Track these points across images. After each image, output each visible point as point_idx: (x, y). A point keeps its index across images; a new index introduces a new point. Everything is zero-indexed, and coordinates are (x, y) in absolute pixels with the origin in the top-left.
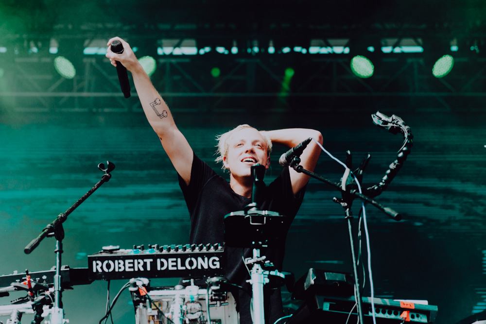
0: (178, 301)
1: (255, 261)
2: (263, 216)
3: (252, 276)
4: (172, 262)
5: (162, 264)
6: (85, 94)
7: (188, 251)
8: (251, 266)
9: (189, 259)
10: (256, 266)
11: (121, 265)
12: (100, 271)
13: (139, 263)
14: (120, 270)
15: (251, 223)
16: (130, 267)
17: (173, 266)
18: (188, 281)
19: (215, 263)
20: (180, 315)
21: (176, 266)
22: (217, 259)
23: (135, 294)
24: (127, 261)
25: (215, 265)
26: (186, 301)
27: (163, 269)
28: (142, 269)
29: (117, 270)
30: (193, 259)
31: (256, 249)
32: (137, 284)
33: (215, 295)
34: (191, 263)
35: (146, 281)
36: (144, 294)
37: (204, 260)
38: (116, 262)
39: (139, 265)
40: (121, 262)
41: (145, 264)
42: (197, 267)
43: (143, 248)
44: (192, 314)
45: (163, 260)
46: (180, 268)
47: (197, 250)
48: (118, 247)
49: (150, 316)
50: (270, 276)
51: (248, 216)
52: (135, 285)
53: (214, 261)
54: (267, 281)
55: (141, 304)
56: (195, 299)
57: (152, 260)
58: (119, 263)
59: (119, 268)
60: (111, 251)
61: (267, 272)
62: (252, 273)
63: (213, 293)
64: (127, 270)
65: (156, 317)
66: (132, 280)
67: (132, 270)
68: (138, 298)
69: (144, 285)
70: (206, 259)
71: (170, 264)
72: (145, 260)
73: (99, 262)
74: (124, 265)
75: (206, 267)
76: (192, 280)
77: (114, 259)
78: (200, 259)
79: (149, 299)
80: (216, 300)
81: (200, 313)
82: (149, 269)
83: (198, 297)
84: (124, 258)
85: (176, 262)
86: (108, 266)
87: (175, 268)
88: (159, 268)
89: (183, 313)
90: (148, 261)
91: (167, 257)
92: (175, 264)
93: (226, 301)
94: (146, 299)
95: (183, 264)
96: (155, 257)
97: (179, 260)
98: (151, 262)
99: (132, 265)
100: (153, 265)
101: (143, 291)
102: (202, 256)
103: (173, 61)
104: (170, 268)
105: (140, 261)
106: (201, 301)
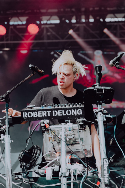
0: (64, 130)
1: (99, 110)
2: (103, 89)
3: (98, 117)
4: (60, 112)
5: (55, 113)
6: (9, 42)
7: (67, 107)
8: (97, 113)
9: (67, 111)
10: (100, 113)
11: (36, 114)
12: (26, 117)
13: (44, 113)
14: (36, 116)
15: (97, 93)
16: (40, 115)
17: (60, 114)
18: (67, 121)
19: (80, 112)
20: (64, 137)
21: (62, 114)
22: (81, 110)
23: (43, 127)
24: (39, 112)
25: (80, 113)
26: (67, 130)
27: (56, 115)
28: (46, 116)
29: (34, 116)
30: (70, 111)
31: (99, 105)
32: (45, 123)
33: (80, 127)
34: (69, 112)
35: (48, 121)
36: (48, 127)
37: (75, 111)
38: (34, 112)
39: (44, 114)
40: (36, 112)
41: (47, 113)
42: (71, 114)
43: (46, 106)
44: (70, 136)
45: (56, 111)
46: (64, 115)
47: (71, 106)
48: (34, 106)
49: (50, 138)
50: (106, 118)
51: (95, 89)
52: (44, 123)
53: (80, 111)
54: (105, 119)
55: (46, 132)
56: (71, 129)
57: (50, 111)
58: (35, 113)
59: (35, 115)
60: (31, 108)
61: (105, 116)
62: (98, 116)
63: (80, 126)
64: (39, 116)
65: (52, 138)
66: (42, 121)
67: (41, 116)
68: (44, 129)
69: (47, 123)
70: (76, 110)
71: (59, 113)
72: (47, 112)
73: (26, 113)
74: (38, 114)
75: (76, 114)
76: (69, 120)
77: (32, 111)
78: (73, 110)
79: (50, 129)
80: (81, 129)
81: (73, 135)
82: (49, 115)
83: (72, 128)
84: (38, 111)
85: (62, 112)
86: (30, 115)
87: (61, 115)
88: (54, 115)
89: (66, 136)
90: (49, 112)
91: (57, 110)
92: (61, 113)
93: (86, 130)
94: (48, 130)
95: (65, 113)
96: (51, 110)
97: (63, 111)
98: (50, 112)
99: (41, 114)
100: (51, 113)
101: (48, 126)
102: (74, 109)
103: (47, 26)
104: (59, 115)
105: (45, 112)
106: (74, 130)
